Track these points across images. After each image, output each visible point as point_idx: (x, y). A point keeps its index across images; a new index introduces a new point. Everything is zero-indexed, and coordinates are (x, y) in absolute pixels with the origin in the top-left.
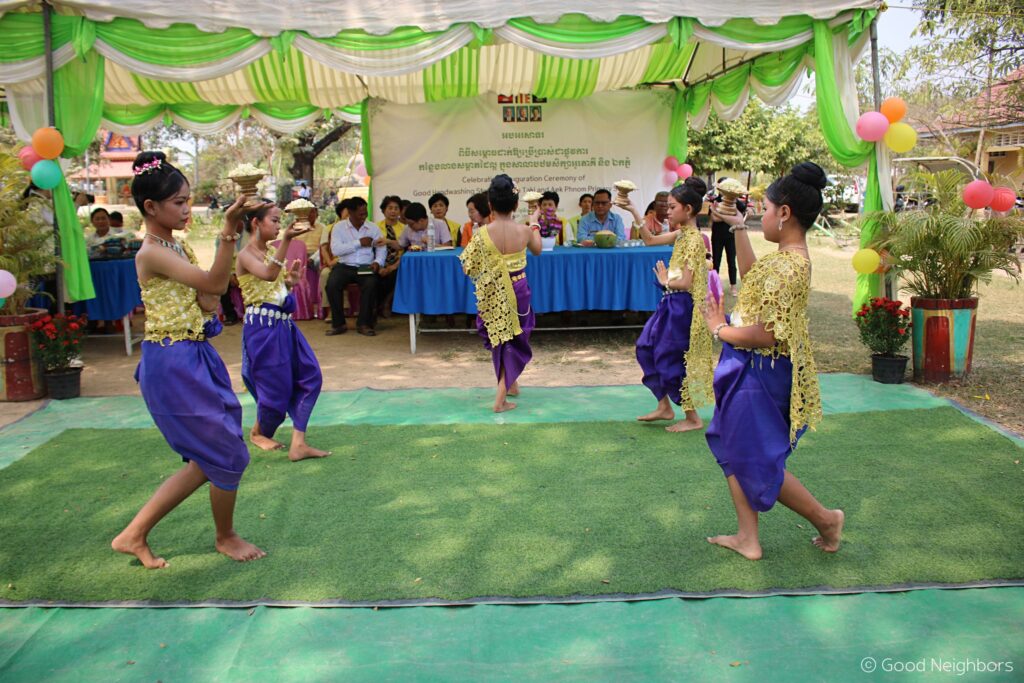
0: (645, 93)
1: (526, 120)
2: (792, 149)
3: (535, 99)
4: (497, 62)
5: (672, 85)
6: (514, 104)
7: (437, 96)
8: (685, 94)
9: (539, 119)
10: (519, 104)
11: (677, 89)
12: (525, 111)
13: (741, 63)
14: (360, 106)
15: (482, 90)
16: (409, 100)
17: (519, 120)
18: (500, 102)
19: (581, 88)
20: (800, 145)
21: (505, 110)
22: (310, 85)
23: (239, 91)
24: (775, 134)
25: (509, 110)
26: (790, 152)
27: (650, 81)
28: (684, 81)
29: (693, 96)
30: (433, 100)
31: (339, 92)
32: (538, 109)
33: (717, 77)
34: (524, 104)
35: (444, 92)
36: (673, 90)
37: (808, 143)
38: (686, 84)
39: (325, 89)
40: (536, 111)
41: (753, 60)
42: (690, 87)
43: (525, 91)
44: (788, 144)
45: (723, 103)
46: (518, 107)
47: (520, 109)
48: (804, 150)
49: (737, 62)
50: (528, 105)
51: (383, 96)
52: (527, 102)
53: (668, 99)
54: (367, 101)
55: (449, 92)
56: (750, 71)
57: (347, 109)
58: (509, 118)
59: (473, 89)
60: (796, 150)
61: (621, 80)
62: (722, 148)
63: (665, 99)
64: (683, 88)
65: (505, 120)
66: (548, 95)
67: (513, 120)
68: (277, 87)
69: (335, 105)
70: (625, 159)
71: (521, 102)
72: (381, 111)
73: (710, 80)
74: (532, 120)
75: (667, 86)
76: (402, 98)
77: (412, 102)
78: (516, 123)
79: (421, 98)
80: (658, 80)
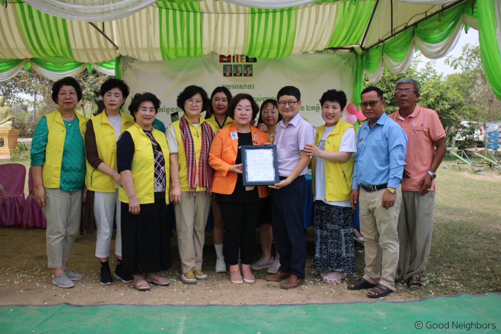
0: (331, 55)
1: (241, 75)
2: (438, 103)
3: (248, 59)
4: (216, 28)
5: (352, 49)
6: (232, 63)
7: (172, 55)
8: (362, 56)
9: (251, 75)
10: (236, 63)
11: (356, 53)
12: (240, 68)
13: (406, 28)
14: (114, 63)
15: (206, 52)
16: (150, 58)
17: (235, 75)
18: (221, 61)
19: (281, 50)
20: (443, 100)
21: (225, 67)
22: (73, 46)
23: (18, 49)
24: (426, 92)
25: (228, 68)
26: (436, 105)
27: (336, 46)
28: (361, 46)
29: (368, 58)
30: (169, 59)
31: (96, 52)
32: (250, 67)
33: (386, 41)
34: (239, 63)
35: (176, 52)
36: (352, 54)
37: (449, 98)
38: (363, 49)
39: (85, 50)
40: (248, 68)
41: (416, 24)
42: (366, 50)
43: (239, 52)
44: (435, 99)
45: (395, 61)
46: (234, 66)
47: (236, 67)
48: (447, 103)
49: (403, 27)
50: (243, 64)
51: (130, 55)
52: (241, 62)
53: (349, 60)
54: (119, 59)
55: (180, 53)
56: (413, 33)
57: (105, 65)
58: (228, 74)
59: (199, 51)
60: (440, 103)
61: (312, 45)
62: (389, 102)
63: (347, 60)
64: (360, 51)
65: (225, 75)
66: (256, 55)
67: (231, 75)
68: (48, 47)
69: (94, 61)
70: (316, 106)
71: (237, 61)
72: (130, 67)
73: (382, 44)
74: (245, 75)
75: (348, 51)
76: (145, 57)
77: (152, 60)
78: (233, 77)
79: (159, 57)
80: (342, 45)
